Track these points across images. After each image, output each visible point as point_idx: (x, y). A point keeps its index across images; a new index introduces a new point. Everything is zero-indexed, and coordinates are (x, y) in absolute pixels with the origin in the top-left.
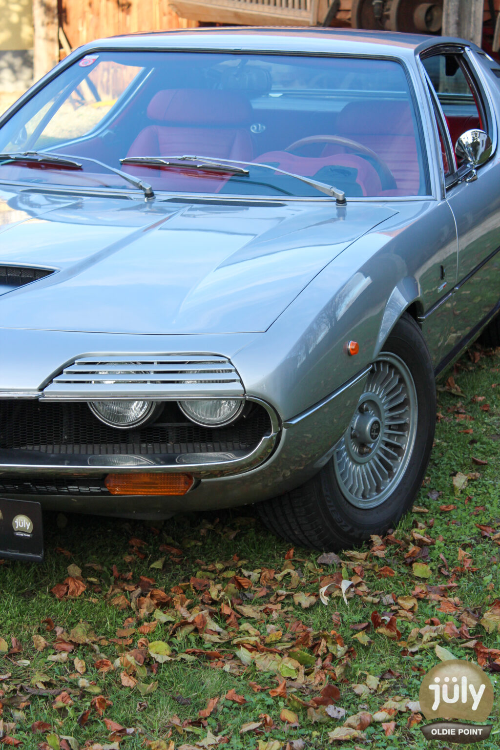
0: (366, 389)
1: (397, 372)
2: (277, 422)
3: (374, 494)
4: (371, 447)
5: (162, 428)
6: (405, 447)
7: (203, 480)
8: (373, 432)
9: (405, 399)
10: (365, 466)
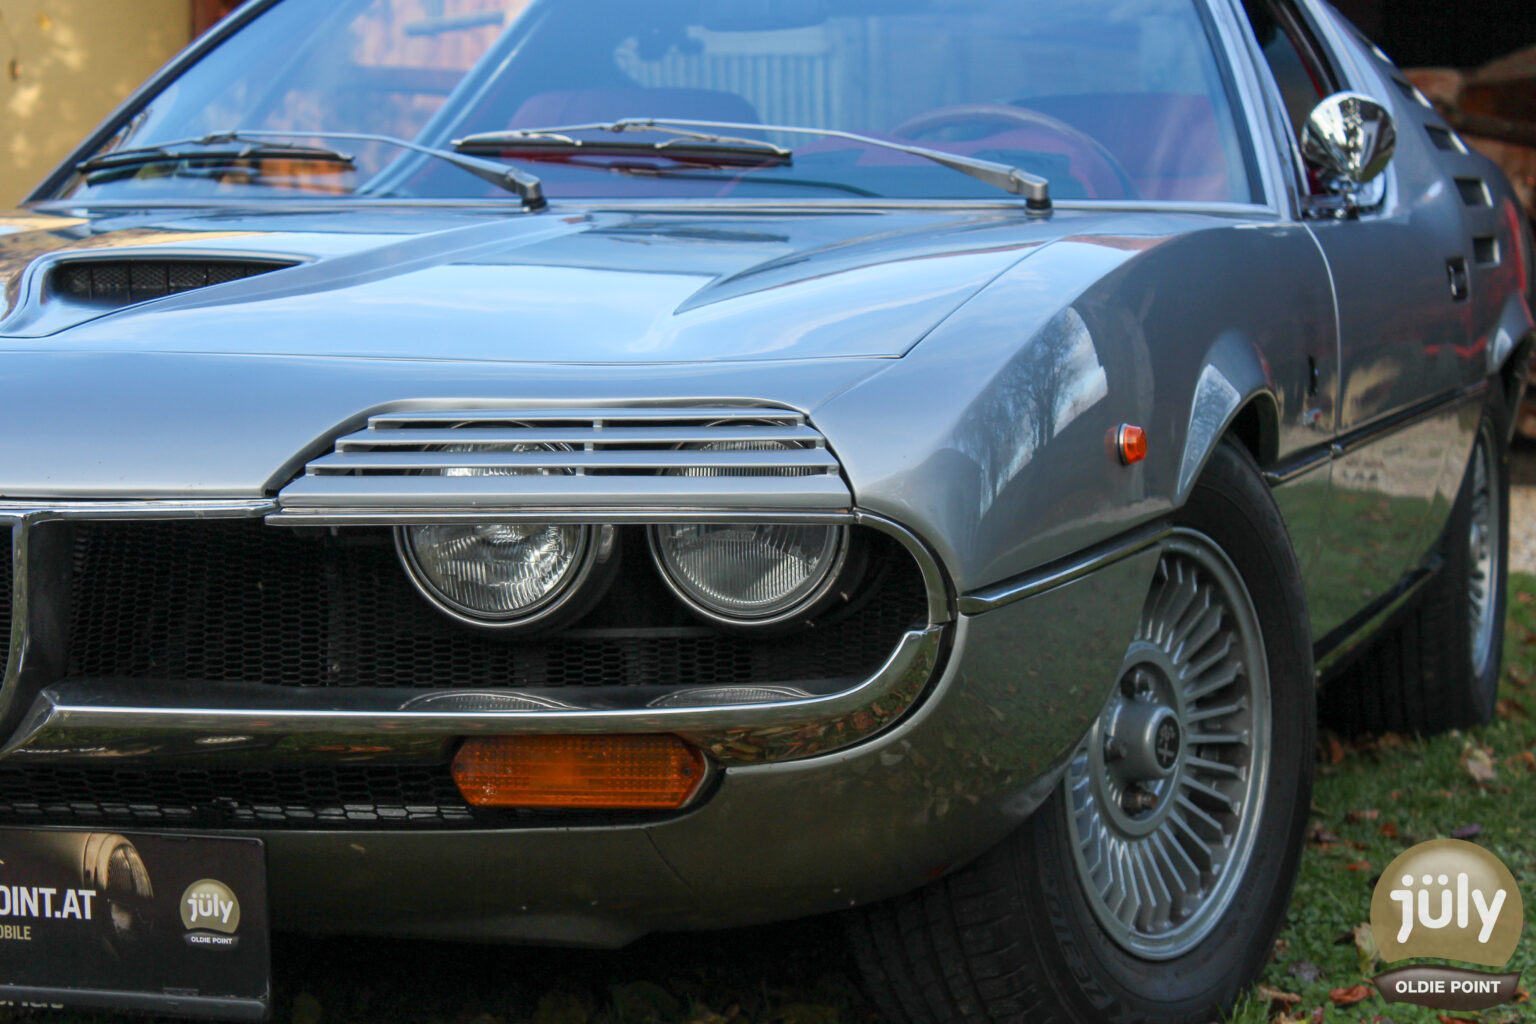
0: (1139, 630)
1: (1219, 597)
2: (943, 598)
3: (1166, 924)
4: (1157, 792)
5: (608, 642)
6: (1241, 809)
7: (731, 771)
8: (1162, 746)
9: (1238, 677)
10: (1140, 845)
